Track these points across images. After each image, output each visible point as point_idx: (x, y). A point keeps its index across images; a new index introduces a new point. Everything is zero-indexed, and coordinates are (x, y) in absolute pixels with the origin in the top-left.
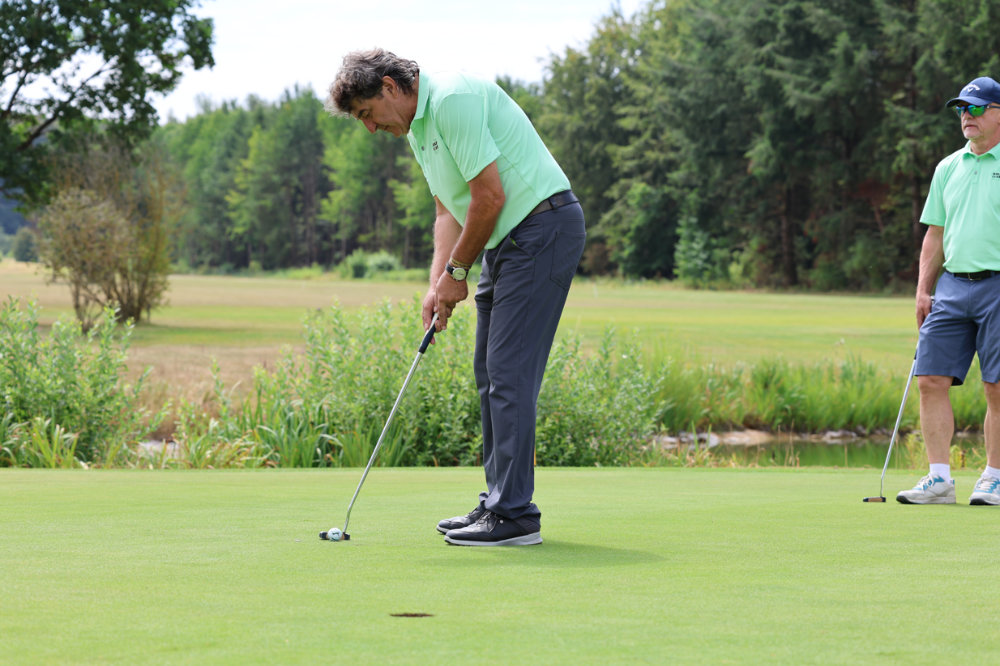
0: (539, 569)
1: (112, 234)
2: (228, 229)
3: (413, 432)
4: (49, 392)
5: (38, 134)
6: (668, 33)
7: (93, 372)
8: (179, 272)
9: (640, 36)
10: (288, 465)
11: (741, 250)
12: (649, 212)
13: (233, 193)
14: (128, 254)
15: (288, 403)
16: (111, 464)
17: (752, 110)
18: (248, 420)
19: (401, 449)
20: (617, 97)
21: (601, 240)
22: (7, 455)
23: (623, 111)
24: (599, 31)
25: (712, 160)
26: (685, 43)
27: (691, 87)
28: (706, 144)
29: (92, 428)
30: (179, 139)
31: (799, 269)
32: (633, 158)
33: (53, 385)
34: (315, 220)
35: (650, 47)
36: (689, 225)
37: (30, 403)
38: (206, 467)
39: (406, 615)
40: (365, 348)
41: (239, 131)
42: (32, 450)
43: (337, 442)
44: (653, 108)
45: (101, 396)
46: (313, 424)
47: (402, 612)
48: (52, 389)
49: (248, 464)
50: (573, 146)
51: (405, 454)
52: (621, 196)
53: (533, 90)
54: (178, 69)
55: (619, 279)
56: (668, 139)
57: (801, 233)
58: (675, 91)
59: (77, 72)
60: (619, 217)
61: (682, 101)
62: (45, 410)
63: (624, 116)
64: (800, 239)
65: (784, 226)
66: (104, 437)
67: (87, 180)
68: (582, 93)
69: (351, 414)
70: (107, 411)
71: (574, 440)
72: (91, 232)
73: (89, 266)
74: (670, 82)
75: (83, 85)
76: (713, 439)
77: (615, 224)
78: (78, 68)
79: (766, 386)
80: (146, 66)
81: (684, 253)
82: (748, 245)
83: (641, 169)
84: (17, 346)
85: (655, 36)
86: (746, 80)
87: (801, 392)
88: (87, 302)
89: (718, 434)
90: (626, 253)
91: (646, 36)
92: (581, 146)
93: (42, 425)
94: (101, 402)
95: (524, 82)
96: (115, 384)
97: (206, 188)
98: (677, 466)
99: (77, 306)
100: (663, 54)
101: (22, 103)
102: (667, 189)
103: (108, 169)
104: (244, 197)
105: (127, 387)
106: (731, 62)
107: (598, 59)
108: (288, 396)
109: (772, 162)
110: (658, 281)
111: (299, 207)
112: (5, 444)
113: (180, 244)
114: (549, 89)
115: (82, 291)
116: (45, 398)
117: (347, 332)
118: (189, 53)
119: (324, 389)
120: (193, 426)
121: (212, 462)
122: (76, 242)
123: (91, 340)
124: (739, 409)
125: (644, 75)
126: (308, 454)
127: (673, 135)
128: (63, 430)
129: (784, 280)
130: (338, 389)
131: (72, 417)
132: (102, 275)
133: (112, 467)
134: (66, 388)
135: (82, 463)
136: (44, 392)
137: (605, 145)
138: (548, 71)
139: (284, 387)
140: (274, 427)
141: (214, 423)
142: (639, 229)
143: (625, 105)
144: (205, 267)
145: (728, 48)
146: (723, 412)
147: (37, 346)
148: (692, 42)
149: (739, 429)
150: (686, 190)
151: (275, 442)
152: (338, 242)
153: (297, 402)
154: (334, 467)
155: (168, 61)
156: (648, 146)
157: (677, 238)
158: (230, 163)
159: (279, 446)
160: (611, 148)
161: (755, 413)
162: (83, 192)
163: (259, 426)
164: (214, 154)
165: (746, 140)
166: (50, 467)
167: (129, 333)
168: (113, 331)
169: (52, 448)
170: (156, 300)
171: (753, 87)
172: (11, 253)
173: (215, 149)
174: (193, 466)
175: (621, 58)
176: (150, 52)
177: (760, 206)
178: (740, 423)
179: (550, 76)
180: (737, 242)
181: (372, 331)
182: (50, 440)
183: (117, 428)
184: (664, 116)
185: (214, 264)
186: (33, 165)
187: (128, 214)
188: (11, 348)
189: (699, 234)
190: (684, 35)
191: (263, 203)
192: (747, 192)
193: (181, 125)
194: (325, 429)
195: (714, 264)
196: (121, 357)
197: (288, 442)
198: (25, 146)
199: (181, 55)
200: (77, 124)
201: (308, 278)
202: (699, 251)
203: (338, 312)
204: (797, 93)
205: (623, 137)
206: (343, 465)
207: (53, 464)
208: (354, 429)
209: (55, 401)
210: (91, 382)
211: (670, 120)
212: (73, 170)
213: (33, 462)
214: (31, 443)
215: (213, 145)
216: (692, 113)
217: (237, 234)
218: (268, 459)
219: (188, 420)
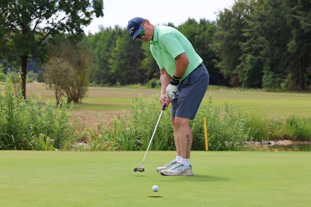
0: (201, 183)
1: (69, 73)
2: (109, 71)
3: (167, 139)
4: (45, 125)
5: (44, 39)
6: (260, 3)
7: (59, 119)
8: (92, 86)
9: (250, 4)
10: (125, 150)
11: (285, 78)
12: (253, 65)
13: (111, 59)
14: (74, 79)
15: (125, 129)
16: (66, 149)
17: (289, 30)
18: (112, 135)
19: (163, 145)
20: (242, 26)
21: (236, 75)
22: (31, 146)
23: (244, 30)
24: (236, 3)
25: (275, 47)
26: (266, 6)
27: (268, 22)
28: (273, 41)
29: (59, 137)
30: (93, 41)
31: (305, 84)
32: (247, 47)
33: (46, 123)
34: (138, 68)
35: (254, 8)
36: (267, 70)
37: (38, 129)
38: (97, 150)
39: (154, 197)
40: (150, 111)
41: (113, 38)
42: (39, 145)
43: (141, 142)
44: (254, 30)
45: (62, 127)
46: (133, 136)
47: (153, 196)
48: (46, 124)
49: (111, 150)
50: (227, 42)
51: (164, 147)
52: (243, 60)
53: (213, 23)
54: (91, 17)
55: (242, 88)
56: (260, 40)
57: (306, 72)
58: (262, 23)
59: (57, 18)
60: (242, 67)
61: (264, 27)
62: (44, 131)
63: (244, 32)
64: (306, 74)
65: (300, 70)
66: (63, 140)
67: (60, 54)
68: (230, 24)
69: (146, 133)
70: (64, 132)
71: (221, 142)
72: (61, 72)
73: (61, 83)
74: (260, 20)
75: (59, 22)
76: (273, 143)
77: (241, 69)
78: (57, 17)
79: (291, 125)
80: (80, 16)
81: (265, 79)
82: (287, 76)
83: (250, 50)
84: (33, 110)
85: (255, 4)
86: (287, 20)
87: (304, 127)
88: (60, 96)
89: (275, 141)
90: (245, 79)
91: (252, 4)
92: (230, 42)
93: (42, 136)
94: (62, 129)
95: (210, 21)
96: (67, 123)
97: (102, 57)
98: (257, 151)
99: (57, 97)
100: (258, 10)
101: (39, 28)
102: (259, 57)
103: (67, 51)
104: (114, 60)
105: (71, 124)
106: (282, 13)
107: (235, 12)
108: (125, 127)
109: (296, 47)
110: (256, 89)
111: (133, 64)
112: (30, 142)
113: (93, 76)
114: (219, 22)
115: (58, 92)
116: (43, 127)
117: (144, 105)
118: (95, 11)
119: (137, 125)
120: (93, 137)
121: (99, 149)
122: (56, 75)
123: (59, 108)
124: (282, 132)
125: (251, 18)
126: (132, 146)
127: (261, 39)
128: (49, 138)
129: (300, 88)
130: (141, 125)
131: (53, 134)
132: (65, 87)
133: (66, 150)
134: (50, 124)
135: (56, 149)
136: (43, 126)
137: (238, 42)
138: (218, 17)
139: (123, 124)
140: (120, 137)
141: (100, 136)
142: (250, 71)
143: (245, 28)
144: (101, 84)
145: (281, 8)
146: (276, 133)
147: (41, 110)
148: (269, 6)
149: (282, 140)
150: (266, 57)
151: (121, 143)
152: (146, 75)
153: (128, 129)
154: (140, 150)
155: (88, 14)
156: (253, 42)
157: (263, 74)
158: (110, 49)
159: (122, 144)
160: (240, 43)
161: (288, 134)
162: (58, 59)
163: (115, 137)
164: (105, 45)
165: (287, 40)
166: (45, 150)
167: (72, 106)
168: (66, 105)
169: (46, 144)
170: (84, 95)
171: (289, 22)
172: (36, 79)
173: (105, 44)
174: (93, 150)
175: (244, 12)
176: (82, 11)
177: (292, 63)
178: (282, 137)
179: (219, 18)
180: (283, 75)
181: (152, 105)
182: (45, 141)
183: (68, 137)
184: (258, 32)
185: (104, 83)
186: (42, 50)
187: (74, 66)
188: (32, 111)
189: (271, 72)
190: (266, 4)
191: (121, 62)
192: (287, 58)
193: (94, 35)
194: (137, 138)
195: (276, 83)
196: (69, 113)
197: (125, 142)
198: (39, 43)
199: (92, 12)
200: (57, 35)
201: (136, 88)
202: (270, 79)
203: (141, 99)
204: (305, 23)
205: (244, 39)
206: (143, 150)
207: (46, 149)
208: (147, 138)
209: (47, 128)
210: (59, 122)
211: (261, 33)
212: (55, 51)
213: (40, 149)
214: (39, 142)
215: (104, 42)
216: (268, 31)
217: (112, 73)
218: (118, 148)
219: (91, 135)
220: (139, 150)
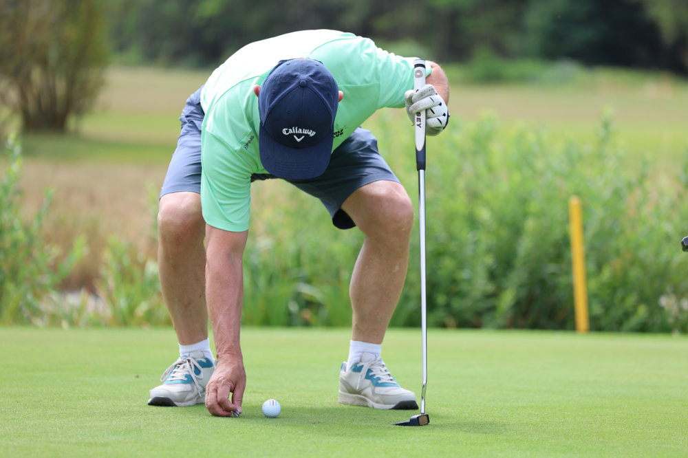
14: (50, 38)
16: (9, 318)
38: (140, 326)
43: (317, 296)
120: (124, 272)
121: (148, 322)
126: (277, 312)
132: (13, 65)
133: (9, 323)
154: (313, 327)
174: (123, 324)
219: (120, 262)
220: (307, 324)
